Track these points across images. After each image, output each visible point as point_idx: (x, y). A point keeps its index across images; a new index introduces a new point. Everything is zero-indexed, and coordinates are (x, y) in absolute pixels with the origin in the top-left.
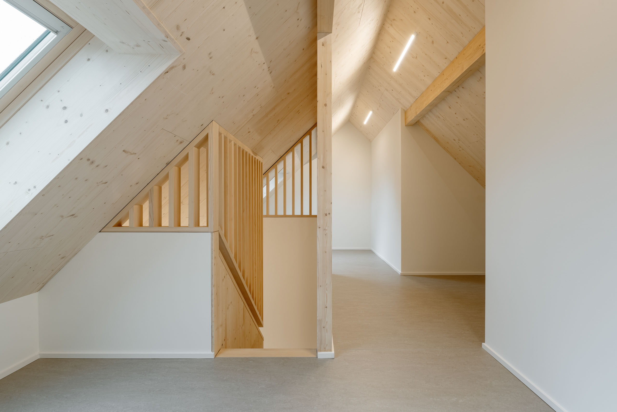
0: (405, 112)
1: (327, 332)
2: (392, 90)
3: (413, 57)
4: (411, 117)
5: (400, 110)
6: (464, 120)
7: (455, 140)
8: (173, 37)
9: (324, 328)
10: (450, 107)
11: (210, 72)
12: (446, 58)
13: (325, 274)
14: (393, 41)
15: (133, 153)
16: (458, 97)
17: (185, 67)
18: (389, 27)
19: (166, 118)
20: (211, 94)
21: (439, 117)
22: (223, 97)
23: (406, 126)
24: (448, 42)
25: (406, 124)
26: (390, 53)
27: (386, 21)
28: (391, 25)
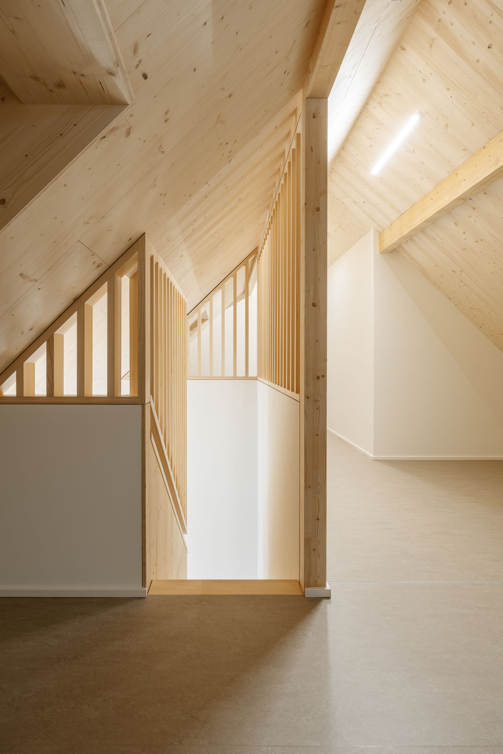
0: (380, 234)
1: (319, 557)
2: (364, 202)
3: (408, 152)
4: (391, 239)
5: (372, 231)
6: (477, 242)
7: (454, 272)
8: (125, 68)
9: (314, 550)
10: (456, 224)
11: (160, 148)
12: (465, 150)
13: (317, 468)
14: (377, 129)
15: (34, 279)
16: (474, 209)
17: (130, 131)
18: (375, 108)
19: (87, 223)
20: (152, 187)
21: (435, 240)
22: (165, 195)
23: (380, 253)
24: (473, 125)
25: (381, 251)
26: (371, 146)
27: (373, 98)
28: (380, 104)
